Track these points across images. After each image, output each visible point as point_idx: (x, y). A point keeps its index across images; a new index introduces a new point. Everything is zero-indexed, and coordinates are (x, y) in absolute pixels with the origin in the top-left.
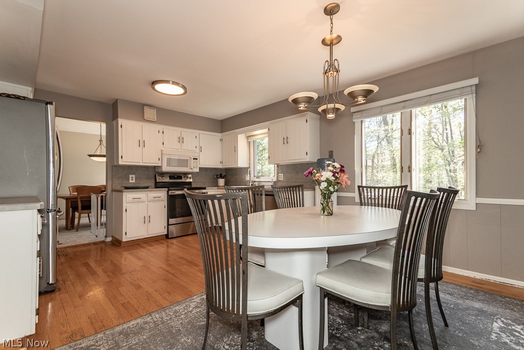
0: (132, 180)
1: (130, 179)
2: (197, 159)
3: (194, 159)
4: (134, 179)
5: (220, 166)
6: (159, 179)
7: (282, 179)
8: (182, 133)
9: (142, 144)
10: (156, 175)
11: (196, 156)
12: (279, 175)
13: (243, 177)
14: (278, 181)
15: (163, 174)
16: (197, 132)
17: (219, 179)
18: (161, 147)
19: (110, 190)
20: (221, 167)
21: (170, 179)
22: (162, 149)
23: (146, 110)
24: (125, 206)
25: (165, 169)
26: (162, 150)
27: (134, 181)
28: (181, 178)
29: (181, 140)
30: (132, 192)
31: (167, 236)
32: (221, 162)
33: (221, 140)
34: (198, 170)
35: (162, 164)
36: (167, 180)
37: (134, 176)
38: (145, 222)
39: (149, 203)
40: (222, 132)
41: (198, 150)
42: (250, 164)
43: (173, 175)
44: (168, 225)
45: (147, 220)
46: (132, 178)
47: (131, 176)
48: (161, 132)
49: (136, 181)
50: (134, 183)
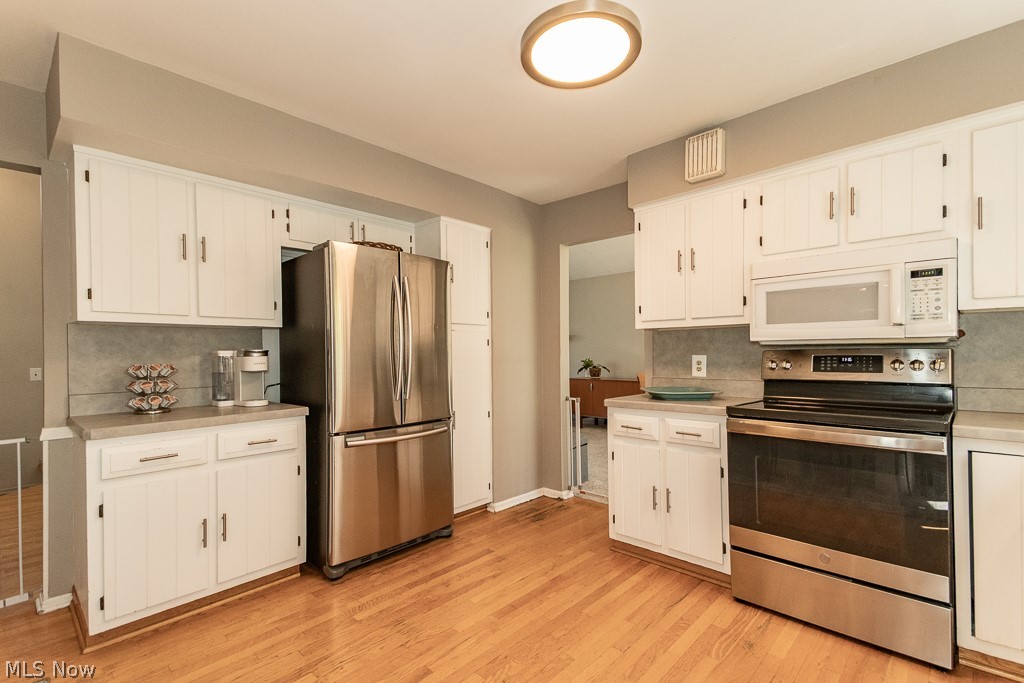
0: (699, 369)
1: (695, 366)
3: (917, 274)
4: (704, 366)
21: (816, 369)
22: (758, 260)
25: (765, 332)
27: (703, 374)
28: (876, 363)
29: (843, 203)
35: (751, 319)
36: (801, 371)
37: (703, 358)
39: (671, 449)
41: (956, 225)
46: (699, 363)
47: (695, 358)
48: (753, 202)
49: (708, 371)
50: (703, 379)
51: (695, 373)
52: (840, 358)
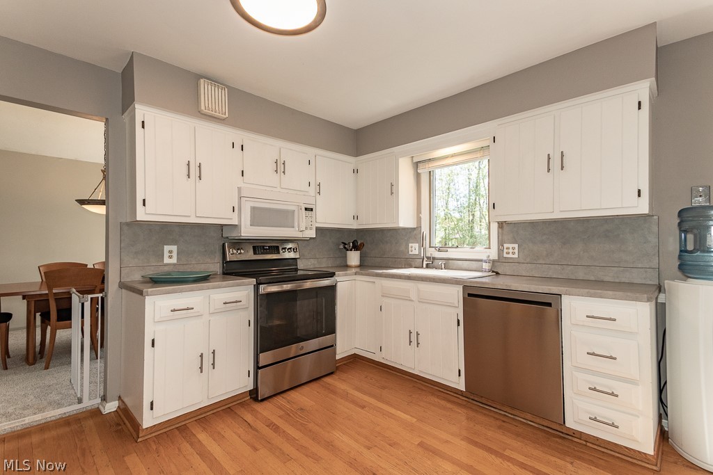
0: (170, 257)
1: (166, 254)
2: (312, 210)
3: (306, 209)
4: (175, 254)
5: (354, 225)
6: (232, 255)
7: (516, 256)
8: (282, 149)
9: (194, 171)
10: (224, 245)
11: (309, 202)
12: (506, 246)
13: (403, 248)
14: (501, 259)
15: (238, 243)
16: (311, 151)
17: (349, 252)
18: (239, 181)
19: (116, 285)
20: (355, 227)
21: (255, 253)
22: (241, 185)
23: (205, 87)
24: (150, 331)
25: (248, 231)
26: (239, 189)
27: (174, 260)
28: (276, 250)
29: (280, 167)
30: (169, 293)
31: (254, 395)
32: (356, 218)
33: (356, 171)
34: (312, 234)
35: (240, 221)
36: (249, 255)
37: (174, 248)
38: (201, 368)
39: (212, 319)
40: (357, 155)
41: (312, 191)
42: (419, 220)
43: (260, 246)
44: (258, 367)
45: (207, 362)
46: (170, 252)
47: (167, 248)
48: (238, 147)
49: (178, 259)
50: (174, 265)
51: (167, 260)
52: (264, 246)
